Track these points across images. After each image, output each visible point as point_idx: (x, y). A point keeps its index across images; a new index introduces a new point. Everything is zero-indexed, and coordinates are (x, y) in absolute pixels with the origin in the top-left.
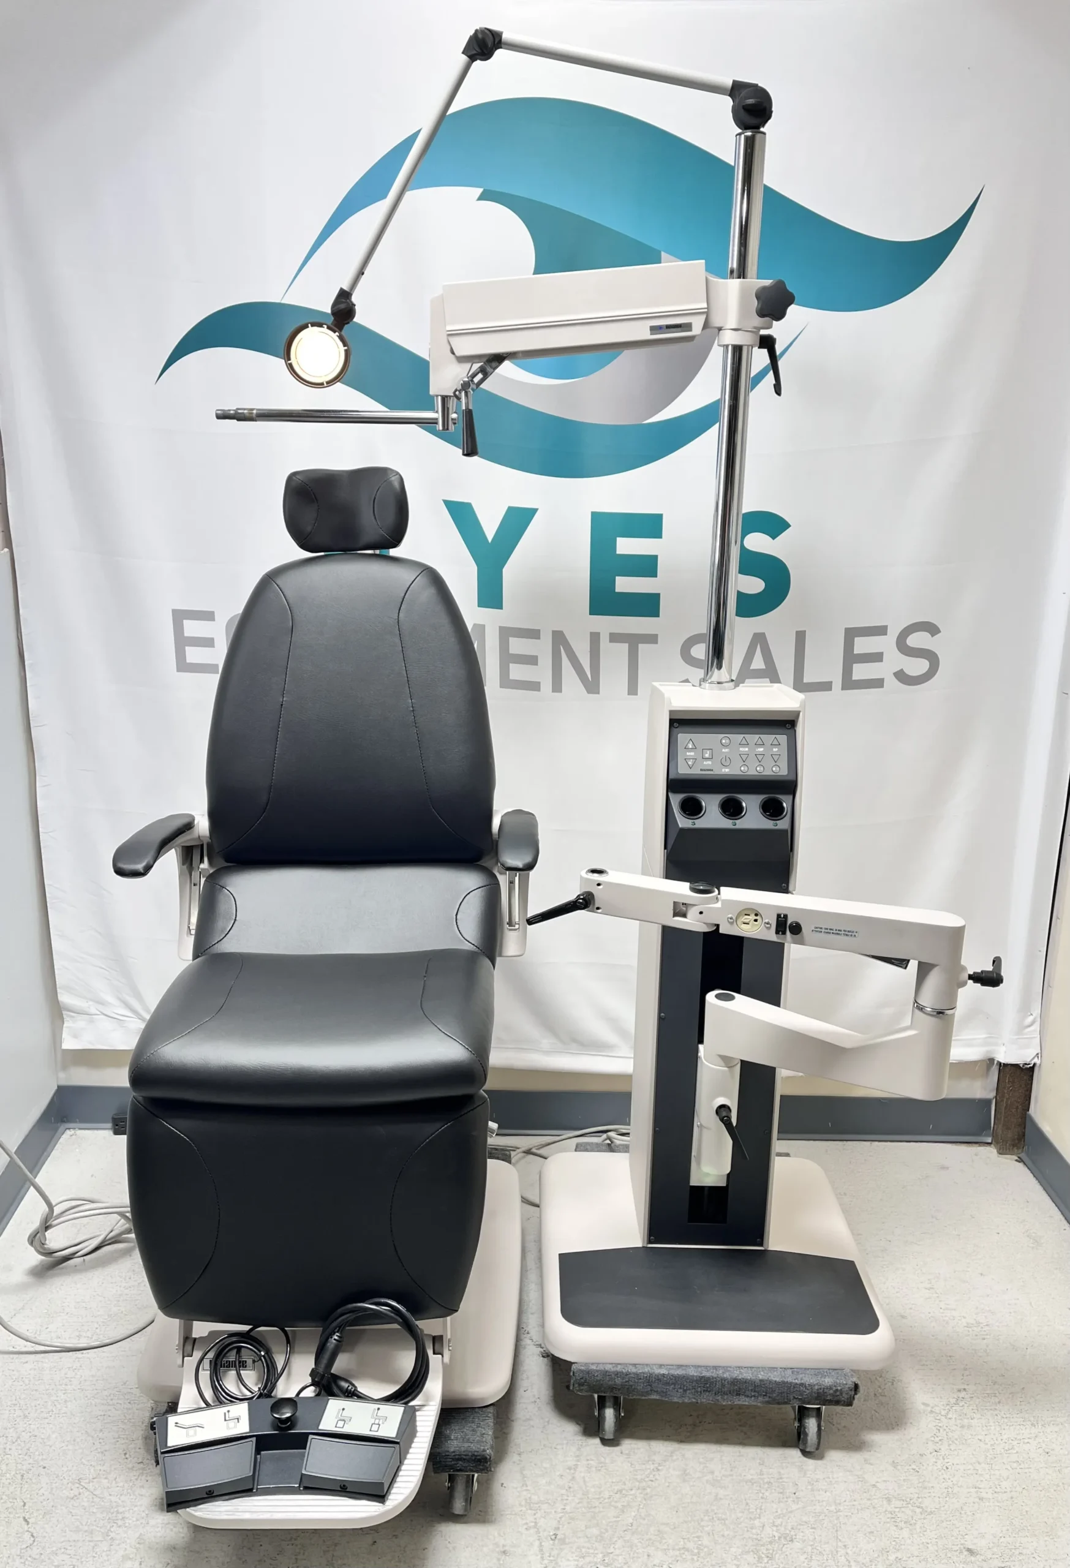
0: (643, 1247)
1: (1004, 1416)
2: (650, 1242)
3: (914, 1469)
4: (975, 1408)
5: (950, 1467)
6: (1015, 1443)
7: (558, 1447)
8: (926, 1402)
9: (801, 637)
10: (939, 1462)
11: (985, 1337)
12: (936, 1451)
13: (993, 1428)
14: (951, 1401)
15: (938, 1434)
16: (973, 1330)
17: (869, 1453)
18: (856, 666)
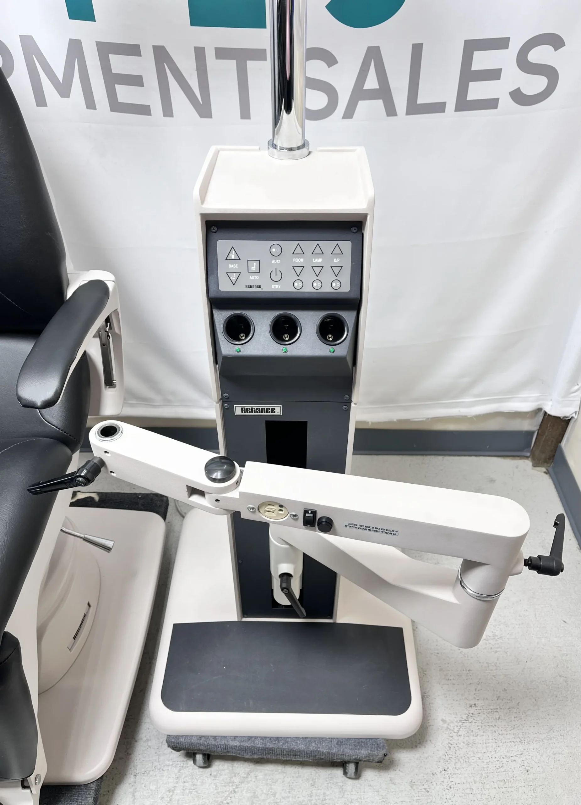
0: (238, 621)
1: (501, 733)
2: (243, 617)
3: (425, 789)
4: (480, 724)
5: (452, 786)
6: (504, 761)
7: (165, 768)
8: (444, 718)
9: (417, 50)
10: (446, 781)
11: (498, 650)
12: (445, 770)
13: (490, 745)
14: (463, 717)
15: (449, 752)
16: (490, 643)
17: (395, 772)
18: (472, 85)
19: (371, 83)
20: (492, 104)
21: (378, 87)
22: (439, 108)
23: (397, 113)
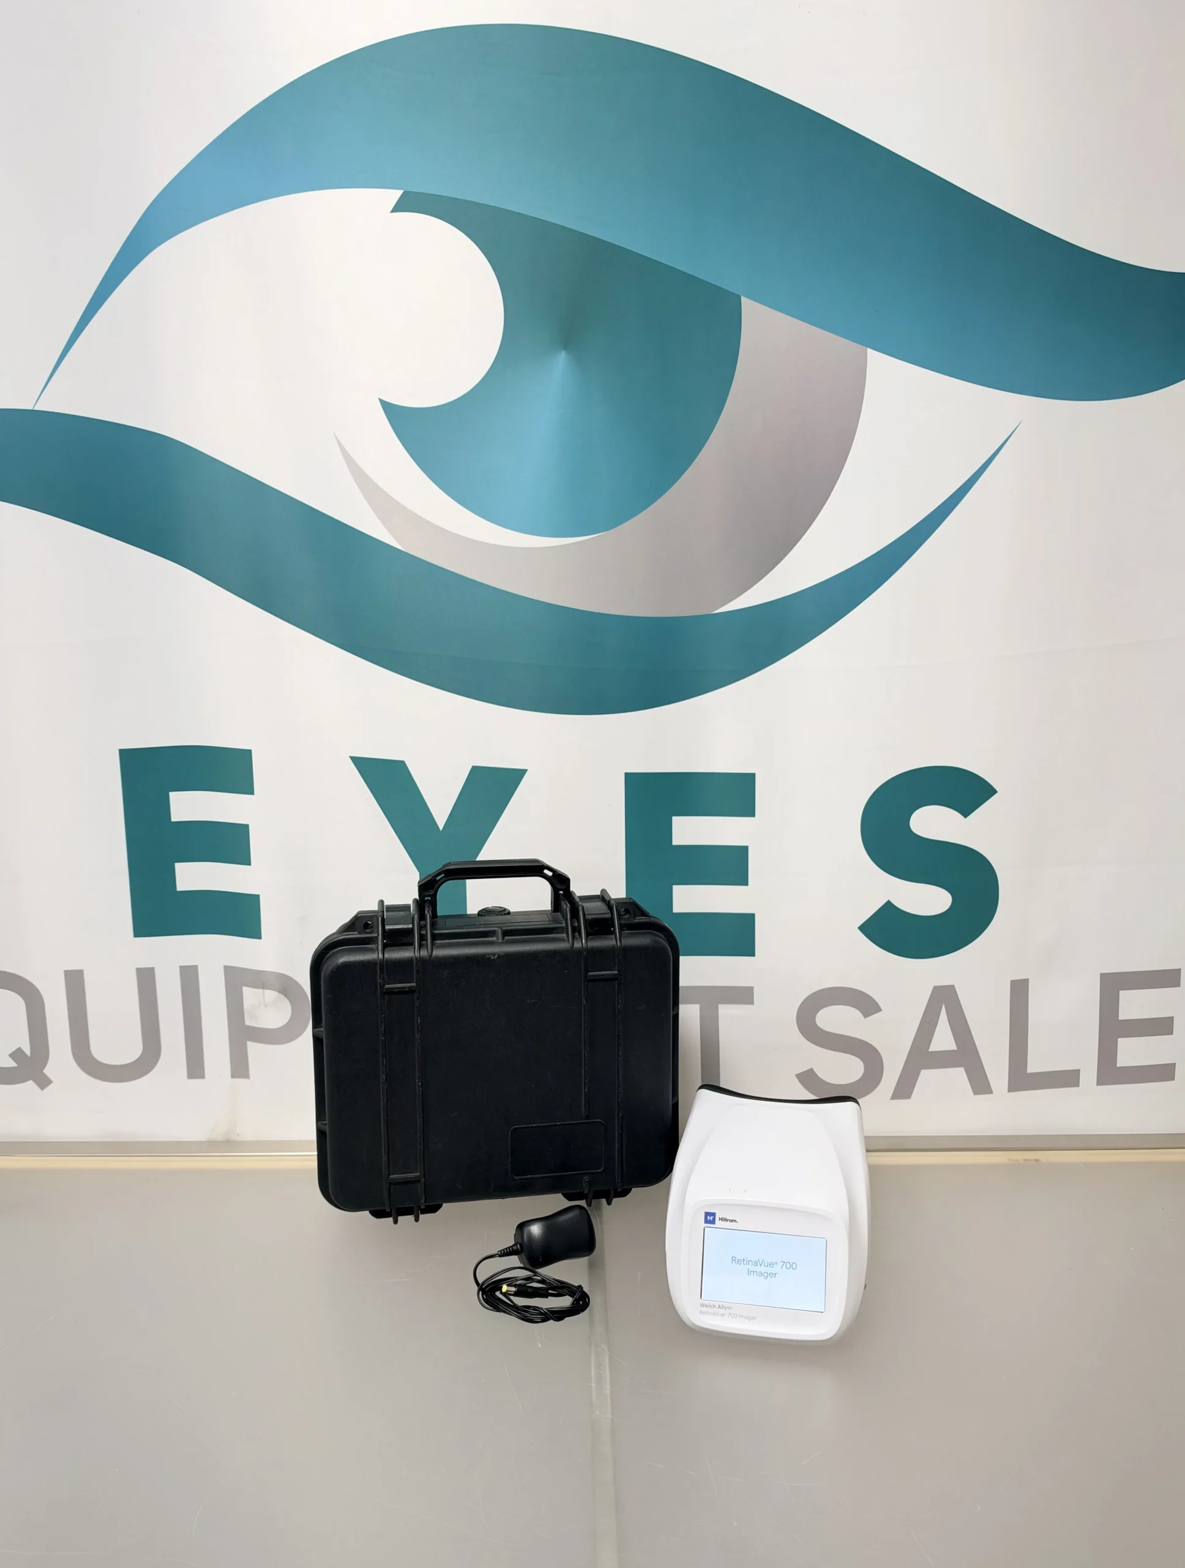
9: (1019, 990)
18: (1122, 1042)
19: (943, 1040)
20: (1164, 1072)
21: (955, 1048)
22: (1068, 1079)
23: (993, 1090)
